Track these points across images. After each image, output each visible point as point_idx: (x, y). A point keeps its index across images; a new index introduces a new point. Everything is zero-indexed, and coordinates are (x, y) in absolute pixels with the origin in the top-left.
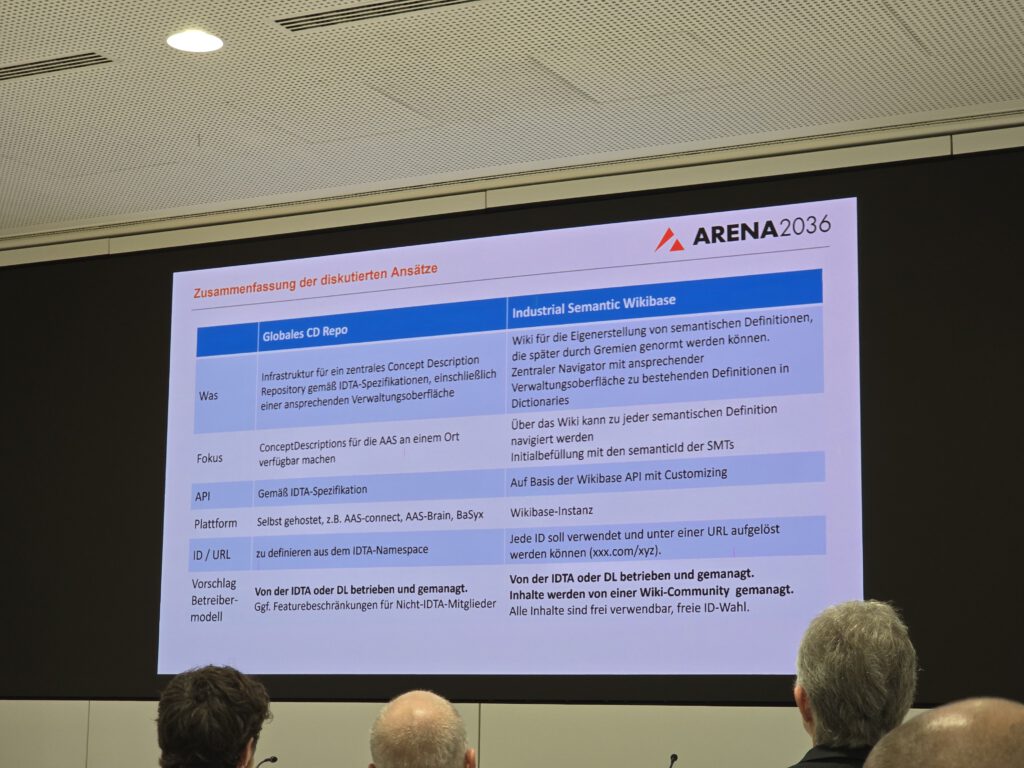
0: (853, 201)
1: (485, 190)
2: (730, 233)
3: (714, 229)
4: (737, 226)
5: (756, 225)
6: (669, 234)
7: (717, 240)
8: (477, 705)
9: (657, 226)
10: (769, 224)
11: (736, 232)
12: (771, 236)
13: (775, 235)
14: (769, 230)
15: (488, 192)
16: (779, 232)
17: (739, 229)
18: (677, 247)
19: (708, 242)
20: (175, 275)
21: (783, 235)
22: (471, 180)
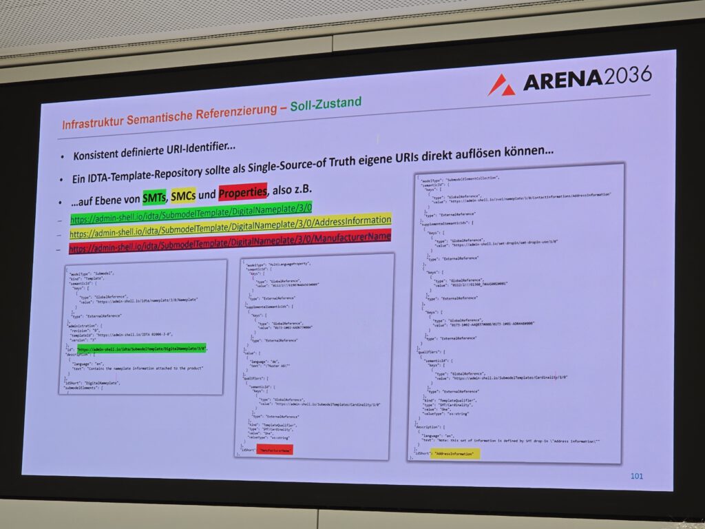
0: (673, 53)
1: (332, 35)
2: (558, 80)
3: (543, 76)
4: (565, 74)
5: (583, 73)
6: (501, 80)
7: (546, 85)
9: (491, 72)
10: (595, 73)
11: (564, 80)
12: (596, 83)
13: (600, 83)
14: (595, 78)
15: (335, 36)
16: (604, 80)
17: (567, 77)
18: (509, 91)
19: (537, 88)
20: (43, 106)
21: (607, 83)
22: (318, 26)
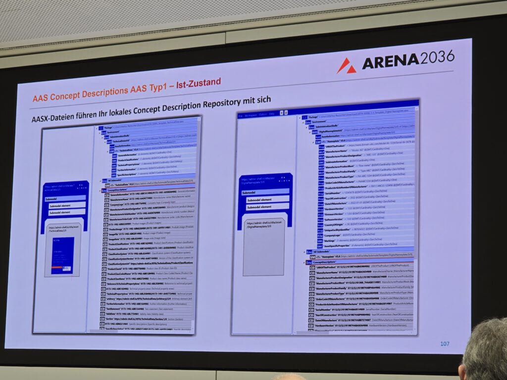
0: (470, 40)
1: (225, 31)
3: (376, 59)
4: (392, 57)
5: (405, 56)
6: (347, 62)
7: (379, 66)
8: (215, 371)
9: (339, 56)
10: (413, 56)
11: (391, 61)
12: (415, 63)
13: (417, 63)
14: (413, 60)
15: (227, 33)
16: (420, 62)
17: (393, 59)
18: (352, 70)
19: (372, 67)
20: (19, 85)
21: (422, 63)
22: (215, 25)
